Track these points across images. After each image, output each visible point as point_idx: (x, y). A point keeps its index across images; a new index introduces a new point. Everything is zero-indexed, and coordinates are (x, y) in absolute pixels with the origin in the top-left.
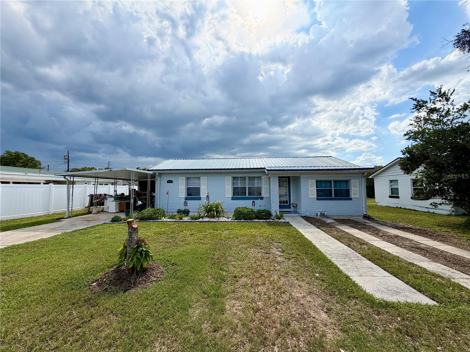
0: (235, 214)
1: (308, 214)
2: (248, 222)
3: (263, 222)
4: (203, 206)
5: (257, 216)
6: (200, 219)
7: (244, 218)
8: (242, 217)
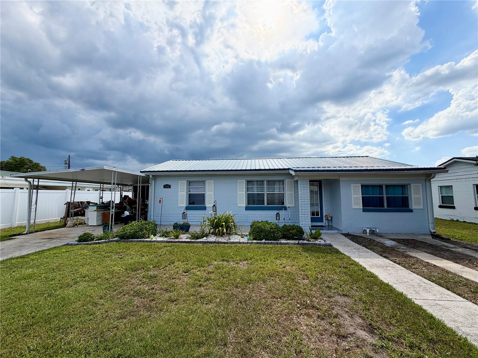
0: (253, 231)
1: (351, 231)
2: (271, 243)
3: (295, 244)
4: (209, 220)
5: (284, 235)
6: (204, 238)
7: (266, 238)
8: (264, 236)
